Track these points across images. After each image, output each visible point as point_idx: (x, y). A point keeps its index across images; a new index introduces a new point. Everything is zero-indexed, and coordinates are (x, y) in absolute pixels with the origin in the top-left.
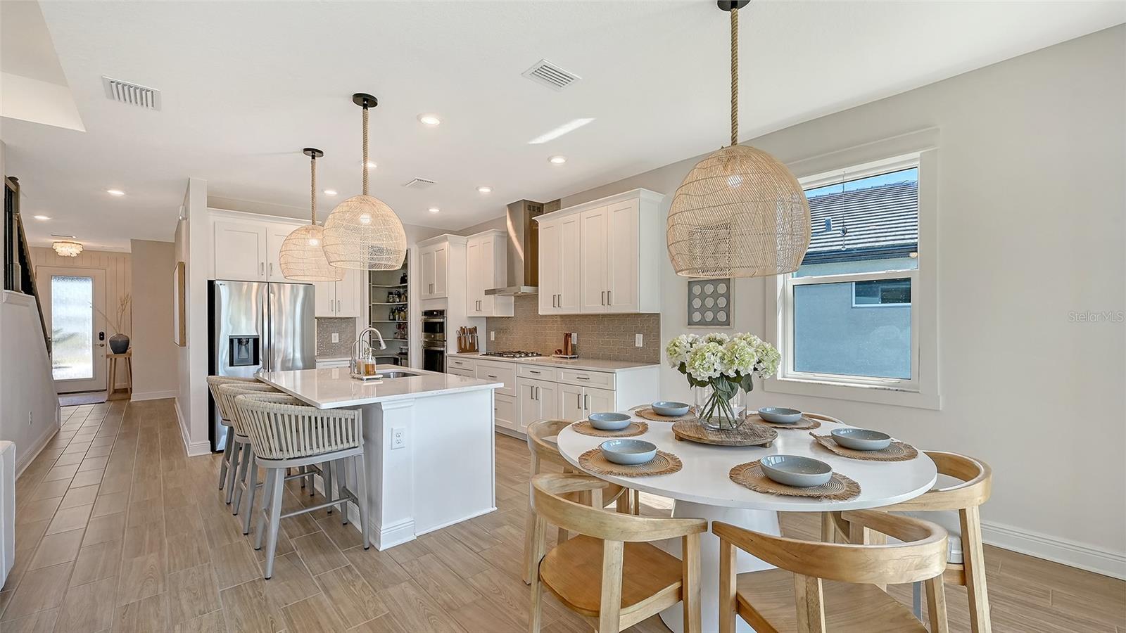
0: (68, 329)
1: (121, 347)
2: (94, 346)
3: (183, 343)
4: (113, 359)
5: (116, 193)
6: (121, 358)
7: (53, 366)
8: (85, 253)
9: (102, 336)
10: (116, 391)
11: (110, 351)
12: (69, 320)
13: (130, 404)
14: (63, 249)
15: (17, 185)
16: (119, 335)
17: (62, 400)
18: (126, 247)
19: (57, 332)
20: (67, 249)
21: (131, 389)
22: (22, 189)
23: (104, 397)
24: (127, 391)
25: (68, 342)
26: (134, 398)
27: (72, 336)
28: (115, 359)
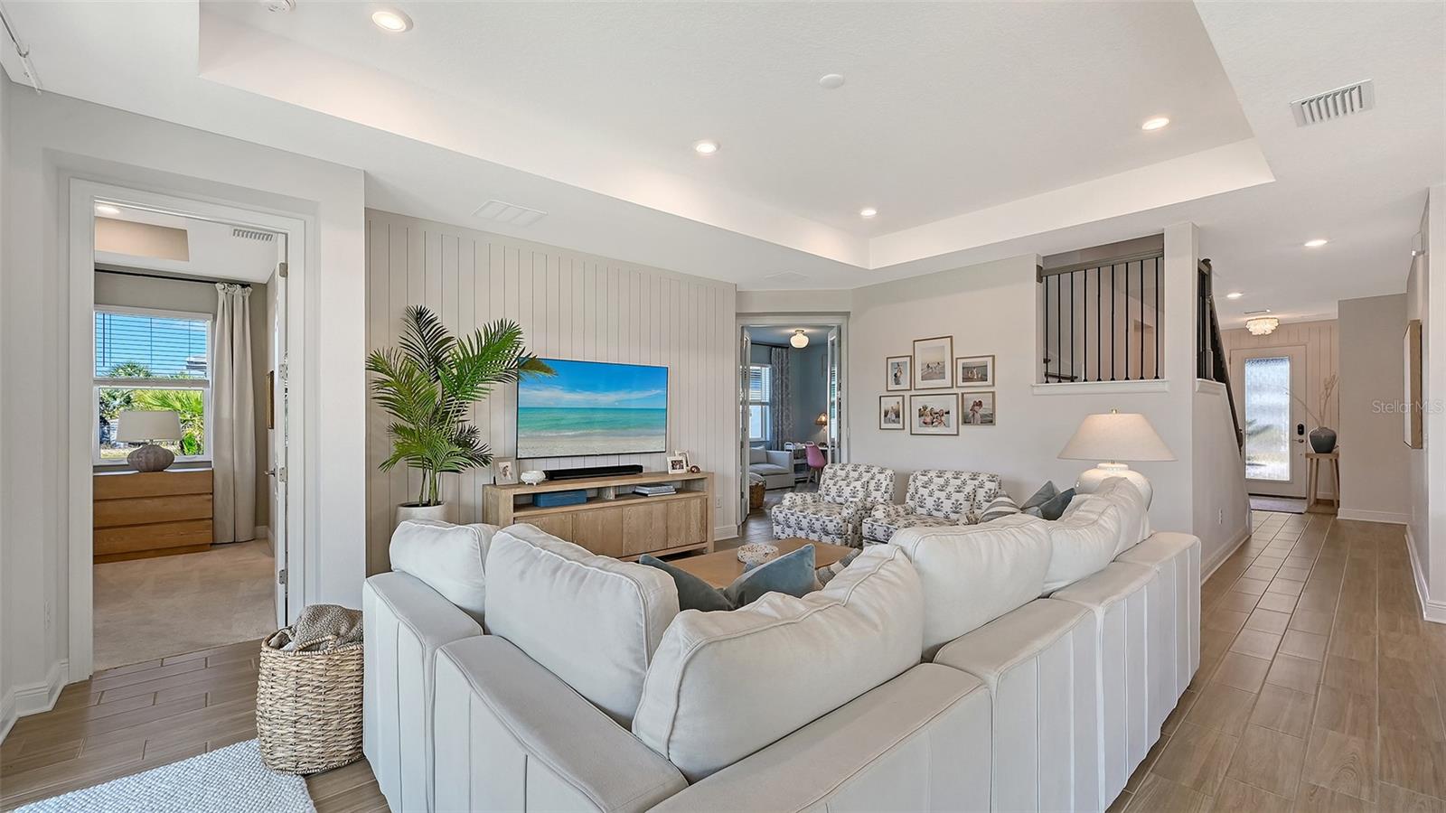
0: (1262, 421)
1: (1325, 445)
2: (1292, 441)
3: (1418, 441)
4: (1315, 461)
5: (1316, 243)
6: (1325, 459)
7: (1247, 462)
8: (1281, 328)
9: (1301, 430)
10: (1318, 502)
11: (1311, 449)
12: (1263, 409)
13: (1336, 522)
14: (1257, 327)
15: (1209, 267)
16: (1322, 429)
17: (1254, 502)
18: (1332, 312)
19: (1250, 423)
20: (1262, 326)
21: (1338, 501)
22: (1213, 269)
23: (1302, 507)
24: (1331, 505)
25: (1261, 436)
26: (1343, 513)
27: (1266, 428)
28: (1318, 460)
